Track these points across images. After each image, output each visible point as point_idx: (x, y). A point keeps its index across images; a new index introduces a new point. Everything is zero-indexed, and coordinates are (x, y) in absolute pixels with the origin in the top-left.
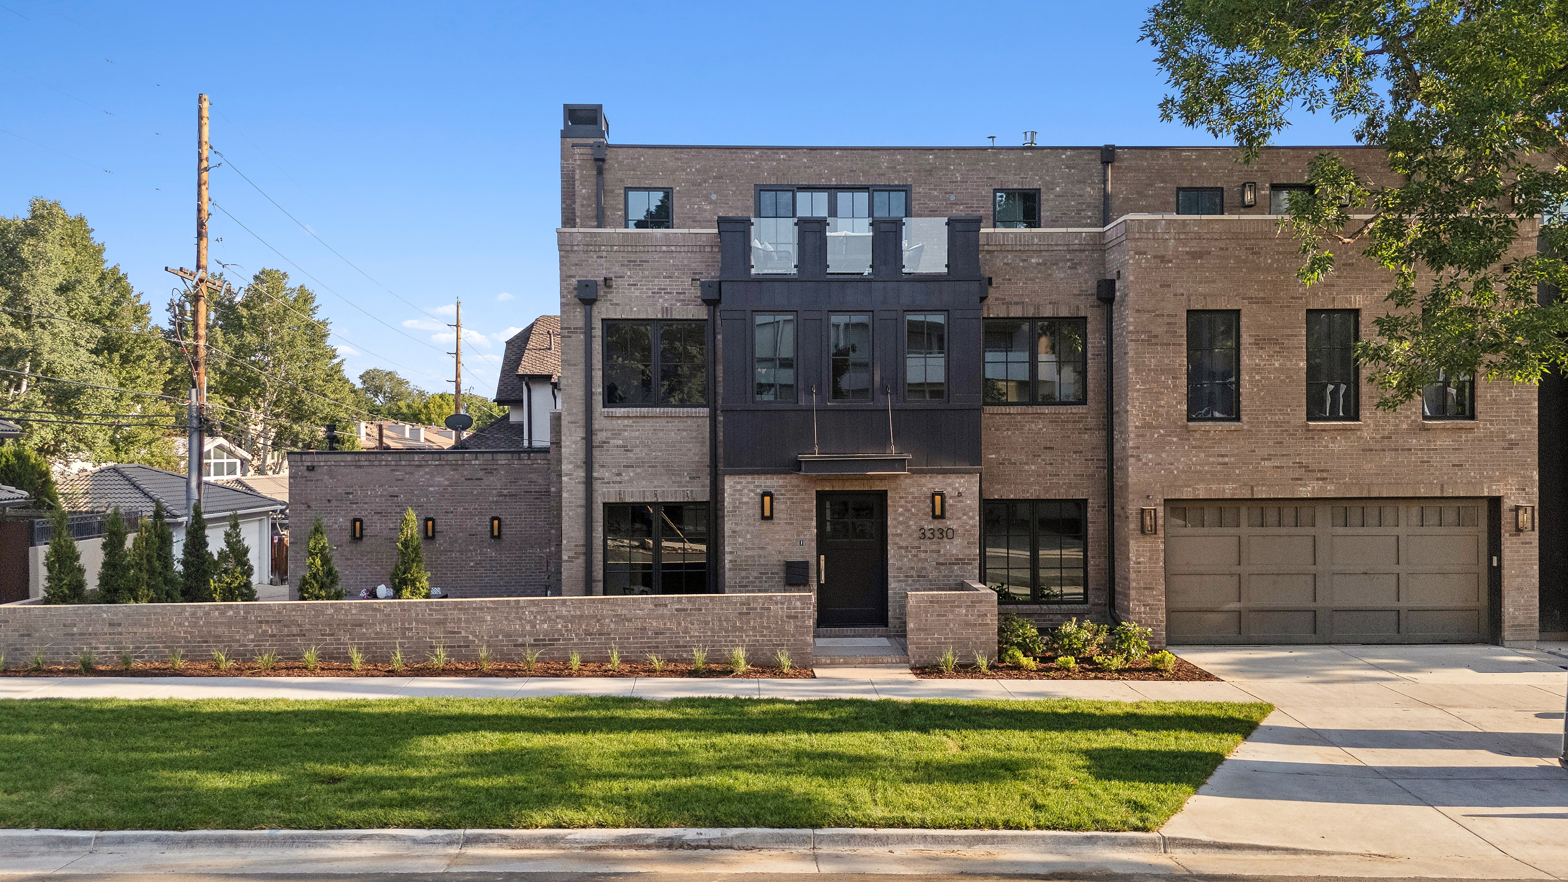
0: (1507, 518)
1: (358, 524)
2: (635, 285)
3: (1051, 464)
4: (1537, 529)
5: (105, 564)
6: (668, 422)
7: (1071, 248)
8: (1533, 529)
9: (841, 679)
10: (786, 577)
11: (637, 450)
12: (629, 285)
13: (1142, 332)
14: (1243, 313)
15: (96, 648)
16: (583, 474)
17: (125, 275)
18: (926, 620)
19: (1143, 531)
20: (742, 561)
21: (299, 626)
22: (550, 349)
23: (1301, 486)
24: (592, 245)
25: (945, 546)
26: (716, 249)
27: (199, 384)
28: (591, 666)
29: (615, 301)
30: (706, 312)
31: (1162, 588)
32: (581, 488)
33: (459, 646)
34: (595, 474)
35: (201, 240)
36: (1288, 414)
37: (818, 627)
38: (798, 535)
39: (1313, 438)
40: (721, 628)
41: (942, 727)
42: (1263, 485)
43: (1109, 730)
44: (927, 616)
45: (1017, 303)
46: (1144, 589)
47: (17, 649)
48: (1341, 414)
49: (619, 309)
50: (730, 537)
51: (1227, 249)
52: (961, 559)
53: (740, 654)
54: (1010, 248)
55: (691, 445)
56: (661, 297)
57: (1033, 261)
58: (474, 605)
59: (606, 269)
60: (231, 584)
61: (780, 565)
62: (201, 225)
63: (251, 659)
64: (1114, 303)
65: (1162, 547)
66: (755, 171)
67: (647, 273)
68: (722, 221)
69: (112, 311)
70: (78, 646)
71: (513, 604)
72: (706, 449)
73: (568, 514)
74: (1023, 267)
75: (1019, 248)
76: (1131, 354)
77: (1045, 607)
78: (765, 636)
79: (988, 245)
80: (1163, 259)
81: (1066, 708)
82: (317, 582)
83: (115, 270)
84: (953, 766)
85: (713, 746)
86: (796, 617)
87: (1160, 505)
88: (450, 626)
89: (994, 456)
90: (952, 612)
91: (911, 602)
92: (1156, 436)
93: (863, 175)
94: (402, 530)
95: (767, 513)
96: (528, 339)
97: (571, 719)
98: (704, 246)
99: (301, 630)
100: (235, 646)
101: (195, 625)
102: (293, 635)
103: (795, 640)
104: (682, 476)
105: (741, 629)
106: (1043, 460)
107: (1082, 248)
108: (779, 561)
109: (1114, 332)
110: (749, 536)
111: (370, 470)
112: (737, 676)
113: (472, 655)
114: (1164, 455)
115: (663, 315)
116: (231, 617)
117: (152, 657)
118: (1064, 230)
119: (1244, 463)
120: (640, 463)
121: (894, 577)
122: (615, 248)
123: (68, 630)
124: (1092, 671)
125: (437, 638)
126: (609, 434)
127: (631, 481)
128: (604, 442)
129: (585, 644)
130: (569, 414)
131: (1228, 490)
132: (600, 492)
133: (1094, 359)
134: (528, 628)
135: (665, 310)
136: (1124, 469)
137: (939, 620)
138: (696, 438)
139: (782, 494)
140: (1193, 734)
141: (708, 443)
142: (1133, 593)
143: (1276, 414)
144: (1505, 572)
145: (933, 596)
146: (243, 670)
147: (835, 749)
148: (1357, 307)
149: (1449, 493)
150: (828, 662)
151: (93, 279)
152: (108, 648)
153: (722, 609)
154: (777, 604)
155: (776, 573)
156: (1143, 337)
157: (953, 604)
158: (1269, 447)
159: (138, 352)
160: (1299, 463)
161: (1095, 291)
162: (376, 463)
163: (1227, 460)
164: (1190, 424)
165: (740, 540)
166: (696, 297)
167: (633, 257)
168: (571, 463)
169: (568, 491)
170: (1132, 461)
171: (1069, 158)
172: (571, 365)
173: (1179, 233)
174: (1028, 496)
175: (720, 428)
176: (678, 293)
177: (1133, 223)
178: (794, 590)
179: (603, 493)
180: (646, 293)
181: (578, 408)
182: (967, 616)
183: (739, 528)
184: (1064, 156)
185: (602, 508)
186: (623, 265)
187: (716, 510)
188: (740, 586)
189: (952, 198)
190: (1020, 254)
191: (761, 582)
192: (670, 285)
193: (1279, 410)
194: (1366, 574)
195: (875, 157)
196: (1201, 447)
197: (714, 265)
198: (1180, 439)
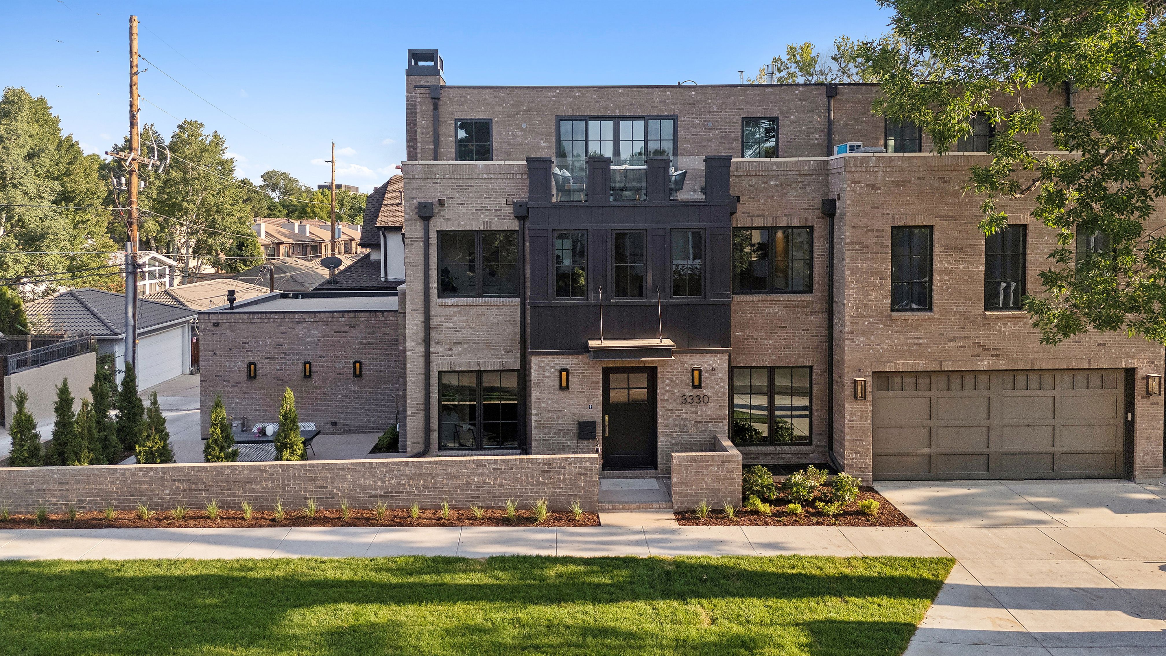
0: (1139, 384)
1: (252, 366)
2: (462, 204)
3: (785, 339)
4: (1163, 393)
5: (57, 424)
6: (488, 309)
7: (802, 173)
8: (1160, 393)
9: (619, 527)
10: (579, 434)
11: (464, 331)
12: (457, 204)
13: (857, 244)
14: (935, 228)
15: (49, 501)
16: (423, 350)
17: (77, 142)
18: (687, 476)
19: (855, 397)
20: (544, 421)
21: (204, 483)
22: (401, 204)
23: (978, 361)
24: (429, 174)
25: (702, 409)
26: (525, 177)
27: (133, 238)
28: (429, 513)
29: (447, 217)
30: (517, 225)
31: (870, 439)
32: (422, 360)
33: (326, 498)
34: (432, 350)
35: (133, 128)
36: (970, 306)
37: (603, 470)
38: (588, 401)
39: (989, 324)
40: (528, 483)
41: (697, 594)
42: (949, 361)
43: (827, 597)
44: (687, 473)
45: (758, 216)
46: (856, 440)
48: (1011, 305)
49: (450, 222)
50: (535, 402)
51: (924, 179)
52: (714, 418)
53: (542, 505)
54: (754, 173)
55: (505, 327)
56: (483, 214)
57: (772, 183)
58: (338, 467)
59: (441, 192)
60: (152, 447)
61: (574, 424)
62: (132, 116)
63: (167, 509)
64: (836, 217)
65: (870, 408)
66: (556, 105)
67: (471, 195)
68: (528, 159)
71: (367, 465)
72: (518, 329)
73: (411, 380)
74: (764, 188)
75: (761, 173)
76: (848, 260)
77: (778, 448)
78: (562, 488)
79: (737, 171)
80: (873, 187)
81: (793, 567)
82: (218, 446)
83: (69, 138)
84: (704, 645)
85: (519, 619)
86: (586, 474)
87: (869, 377)
88: (320, 482)
89: (740, 333)
90: (707, 469)
91: (675, 462)
92: (866, 323)
93: (640, 108)
95: (564, 384)
96: (384, 194)
97: (410, 586)
98: (516, 174)
99: (205, 487)
100: (155, 498)
101: (124, 482)
102: (200, 490)
103: (584, 492)
104: (499, 351)
105: (543, 484)
106: (778, 336)
107: (811, 172)
108: (573, 421)
109: (835, 240)
111: (261, 325)
112: (540, 524)
113: (336, 505)
114: (872, 338)
115: (484, 227)
116: (151, 477)
117: (92, 507)
118: (796, 159)
119: (934, 344)
120: (466, 341)
121: (662, 432)
122: (447, 176)
123: (28, 487)
125: (310, 491)
126: (442, 319)
127: (459, 354)
128: (439, 325)
129: (423, 495)
130: (411, 304)
131: (922, 365)
132: (436, 363)
133: (819, 258)
134: (379, 483)
135: (486, 223)
136: (842, 347)
137: (696, 476)
138: (510, 321)
139: (576, 370)
140: (892, 600)
141: (519, 325)
142: (847, 443)
143: (960, 306)
144: (1137, 426)
145: (692, 457)
146: (161, 520)
147: (612, 624)
148: (1026, 223)
149: (1095, 365)
150: (610, 507)
151: (52, 147)
152: (58, 501)
153: (529, 468)
154: (571, 464)
155: (571, 430)
156: (857, 247)
157: (707, 462)
158: (954, 331)
159: (88, 201)
160: (978, 343)
161: (820, 207)
162: (266, 320)
163: (921, 341)
164: (893, 314)
165: (543, 405)
166: (509, 213)
167: (461, 183)
168: (413, 341)
169: (411, 363)
170: (847, 342)
171: (801, 93)
172: (413, 266)
173: (886, 167)
174: (767, 364)
175: (528, 313)
176: (496, 210)
177: (850, 159)
178: (585, 443)
179: (438, 364)
180: (471, 210)
181: (419, 300)
182: (718, 472)
183: (543, 396)
184: (797, 92)
185: (437, 374)
186: (453, 189)
187: (525, 376)
188: (543, 440)
189: (710, 125)
190: (761, 178)
191: (559, 437)
192: (489, 204)
193: (963, 303)
194: (1028, 426)
195: (649, 93)
196: (902, 332)
197: (523, 189)
198: (885, 326)
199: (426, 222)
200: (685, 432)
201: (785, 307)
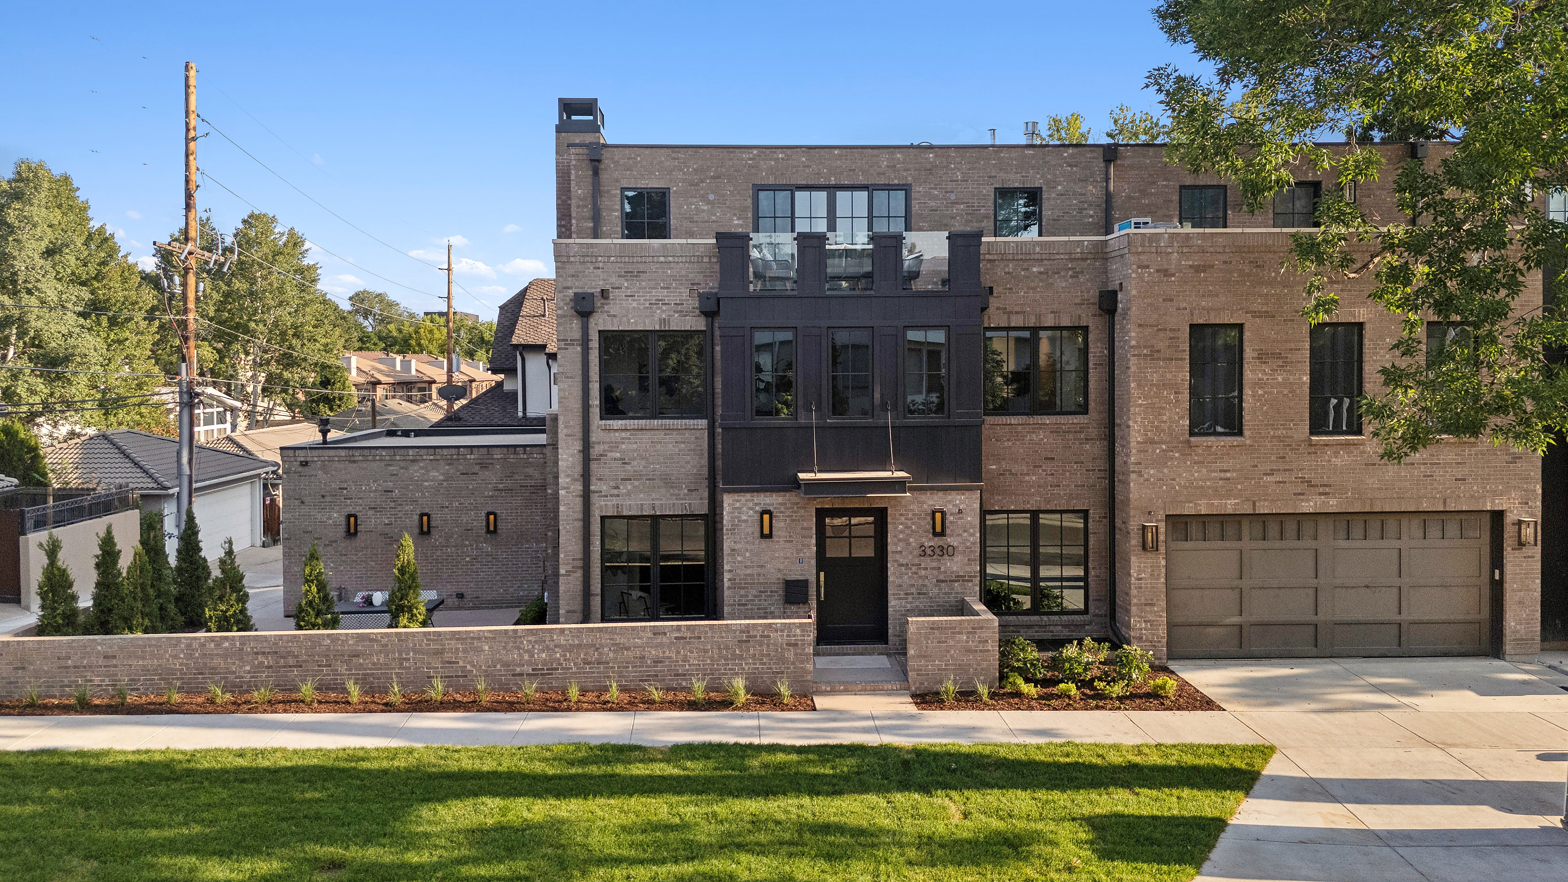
0: (1509, 532)
1: (352, 519)
2: (632, 296)
3: (1052, 474)
4: (1539, 543)
5: (98, 585)
6: (666, 434)
7: (1073, 256)
8: (1536, 544)
9: (841, 712)
10: (786, 596)
11: (635, 463)
12: (626, 296)
13: (1145, 347)
14: (1246, 327)
15: (91, 681)
16: (581, 488)
17: (112, 235)
18: (927, 647)
19: (1144, 548)
20: (740, 580)
21: (296, 657)
22: (544, 316)
23: (1302, 500)
24: (589, 256)
25: (946, 564)
26: (714, 260)
27: (189, 358)
28: (591, 696)
29: (612, 313)
30: (704, 323)
31: (1163, 604)
32: (579, 501)
33: (457, 676)
34: (592, 488)
35: (189, 211)
36: (1291, 429)
37: (818, 645)
38: (798, 553)
39: (1316, 453)
40: (720, 657)
41: (945, 786)
42: (1265, 500)
43: (1111, 789)
44: (927, 643)
45: (1016, 313)
46: (1146, 605)
47: (11, 683)
48: (1344, 428)
49: (615, 320)
50: (729, 555)
51: (1231, 262)
52: (961, 576)
53: (739, 684)
54: (1011, 257)
55: (689, 458)
56: (659, 308)
57: (1035, 269)
58: (472, 635)
59: (604, 280)
60: (226, 612)
61: (779, 583)
62: (189, 196)
63: (248, 692)
64: (1116, 314)
65: (1163, 563)
66: (753, 171)
67: (644, 283)
68: (719, 236)
69: (99, 271)
70: (73, 679)
71: (511, 633)
72: (705, 461)
73: (565, 528)
74: (1025, 277)
75: (1020, 257)
76: (1133, 369)
77: (1045, 618)
78: (765, 664)
79: (989, 254)
80: (1166, 273)
81: (1068, 755)
82: (314, 609)
83: (101, 230)
84: (956, 842)
85: (715, 815)
86: (796, 645)
87: (1161, 521)
88: (447, 656)
89: (994, 467)
90: (952, 638)
91: (912, 629)
92: (1158, 451)
93: (862, 175)
94: (398, 556)
95: (766, 531)
96: (522, 303)
97: (572, 777)
98: (702, 257)
99: (297, 661)
100: (231, 677)
101: (190, 656)
102: (290, 667)
103: (794, 668)
104: (680, 489)
105: (741, 657)
106: (1044, 471)
107: (1084, 256)
108: (779, 579)
109: (1117, 344)
110: (748, 554)
111: (365, 465)
112: (737, 709)
113: (469, 685)
114: (1166, 471)
115: (660, 326)
116: (226, 649)
117: (148, 689)
118: (1066, 238)
119: (1246, 478)
120: (638, 476)
121: (894, 594)
122: (612, 259)
123: (63, 663)
124: (1093, 697)
125: (435, 668)
126: (606, 447)
127: (629, 494)
128: (601, 455)
129: (584, 673)
130: (566, 427)
131: (1230, 506)
132: (597, 505)
133: (1096, 369)
134: (526, 657)
135: (663, 321)
136: (1126, 483)
137: (939, 647)
138: (694, 450)
139: (781, 512)
140: (1195, 792)
141: (706, 455)
142: (1134, 609)
143: (1278, 429)
144: (1507, 586)
145: (934, 622)
146: (239, 705)
147: (836, 819)
148: (1361, 320)
149: (1451, 507)
150: (828, 689)
151: (79, 242)
152: (103, 681)
153: (722, 637)
154: (776, 631)
155: (776, 592)
156: (1145, 351)
157: (953, 629)
158: (1271, 462)
159: (126, 313)
160: (1301, 478)
161: (1096, 301)
162: (370, 458)
163: (1228, 475)
164: (1192, 439)
165: (739, 559)
166: (694, 308)
167: (630, 268)
168: (568, 476)
169: (565, 504)
170: (1133, 476)
171: (1072, 156)
172: (567, 378)
173: (1182, 247)
174: (1028, 507)
175: (719, 440)
176: (676, 304)
177: (1136, 238)
178: (794, 608)
179: (601, 506)
180: (644, 304)
181: (576, 421)
182: (968, 642)
183: (739, 546)
184: (1066, 155)
185: (599, 521)
186: (620, 276)
187: (715, 522)
188: (739, 605)
189: (953, 197)
190: (1021, 263)
191: (760, 600)
192: (667, 296)
193: (1282, 425)
194: (1367, 587)
195: (873, 156)
196: (1203, 463)
197: (712, 276)
198: (1182, 455)
199: (585, 319)
201: (1051, 432)
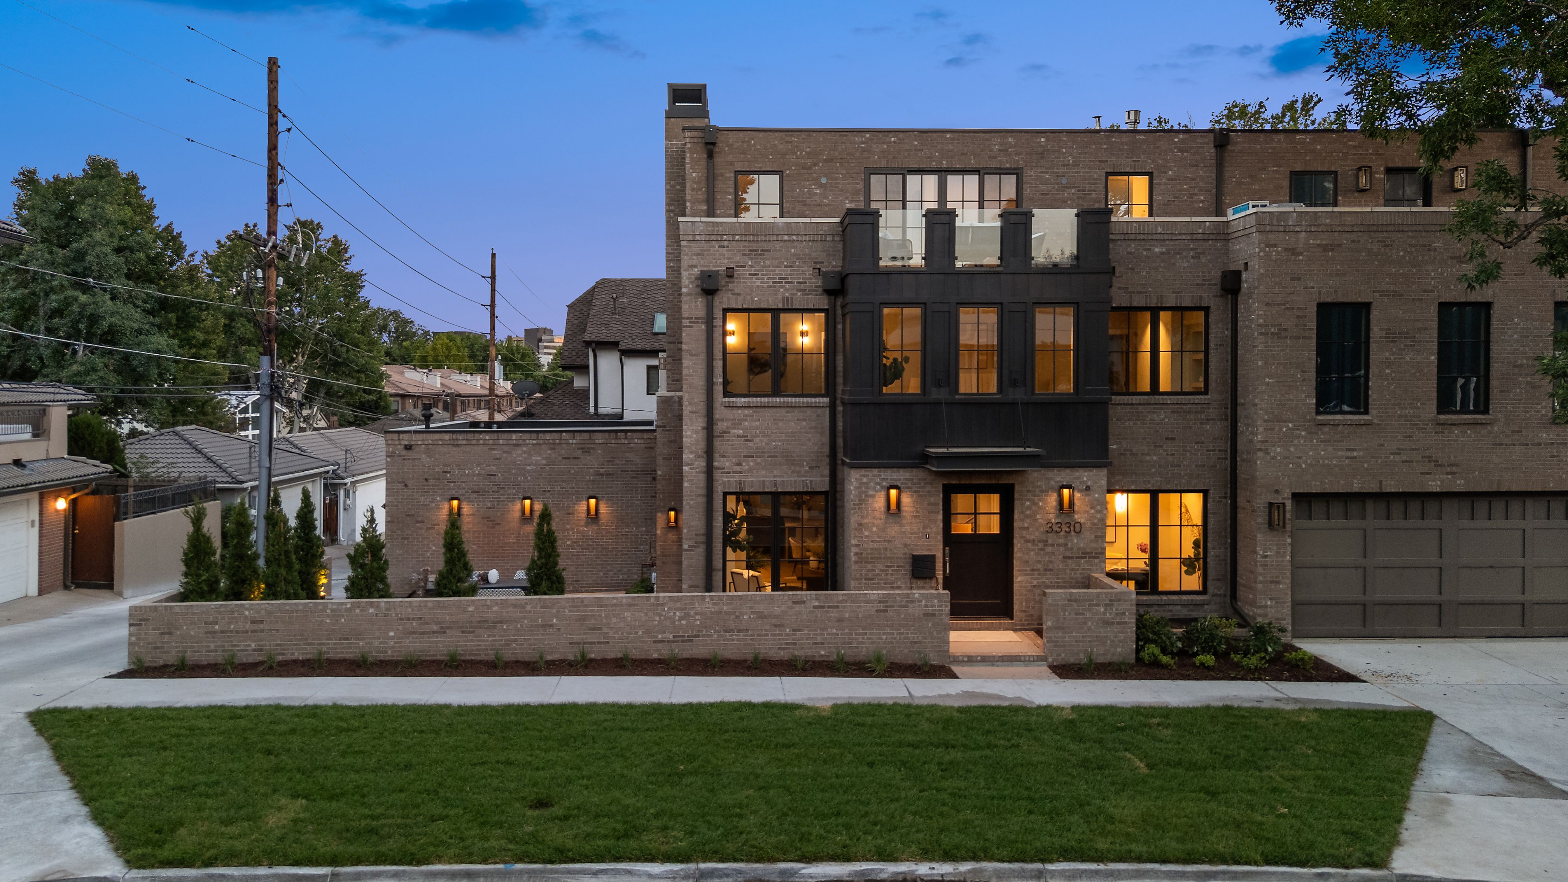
1: (455, 503)
2: (756, 274)
3: (1173, 454)
6: (787, 412)
7: (1195, 237)
10: (913, 571)
11: (757, 440)
12: (750, 274)
13: (1273, 326)
14: (1373, 306)
15: (238, 646)
16: (704, 464)
18: (1064, 619)
19: (1271, 525)
20: (867, 554)
21: (440, 623)
22: (614, 314)
23: (1430, 480)
24: (714, 234)
25: (1072, 541)
26: (837, 239)
29: (736, 291)
30: (828, 302)
31: (1288, 581)
32: (702, 477)
34: (715, 464)
36: (1419, 408)
38: (924, 529)
39: (1443, 432)
40: (859, 626)
42: (1392, 478)
44: (1064, 615)
45: (1139, 292)
46: (1271, 582)
47: (157, 648)
48: (1472, 408)
49: (740, 298)
50: (856, 529)
51: (1359, 241)
52: (1088, 553)
54: (1132, 237)
55: (810, 435)
56: (782, 287)
57: (1157, 250)
58: (613, 602)
59: (728, 258)
61: (905, 558)
62: (273, 188)
64: (1240, 294)
65: (1289, 541)
66: (865, 154)
67: (768, 262)
70: (220, 643)
71: (652, 600)
72: (826, 439)
73: (688, 503)
74: (1147, 257)
75: (1142, 237)
76: (1259, 347)
77: (1164, 597)
78: (902, 634)
80: (1293, 251)
83: (168, 229)
86: (934, 615)
87: (1288, 499)
88: (591, 623)
89: (1115, 447)
90: (1090, 610)
91: (1052, 599)
92: (1284, 429)
93: (974, 158)
95: (893, 506)
96: (591, 303)
98: (828, 236)
99: (444, 627)
102: (436, 632)
103: (932, 638)
104: (801, 466)
105: (879, 627)
106: (1165, 451)
107: (1206, 237)
108: (905, 554)
109: (1240, 324)
110: (875, 529)
111: (468, 449)
114: (1292, 449)
115: (784, 304)
116: (372, 615)
117: (294, 653)
118: (1189, 219)
119: (1372, 457)
120: (760, 453)
121: (1019, 570)
122: (737, 237)
123: (209, 628)
124: (1232, 670)
126: (729, 424)
127: (751, 470)
128: (725, 432)
129: (725, 640)
130: (690, 404)
131: (1356, 484)
132: (720, 482)
133: (1217, 349)
134: (667, 624)
135: (787, 300)
136: (1251, 462)
137: (1076, 619)
138: (816, 428)
139: (908, 488)
141: (827, 433)
142: (1259, 587)
143: (1406, 408)
145: (1070, 594)
148: (1489, 300)
150: (965, 659)
152: (250, 646)
154: (913, 601)
155: (902, 566)
156: (1273, 330)
157: (1089, 602)
158: (1398, 441)
160: (1428, 457)
161: (1219, 280)
162: (474, 442)
163: (1355, 454)
164: (1320, 417)
165: (866, 533)
166: (816, 287)
167: (754, 246)
168: (692, 452)
169: (688, 480)
170: (1259, 455)
171: (1182, 141)
172: (692, 355)
173: (1310, 226)
174: (1149, 487)
175: (840, 418)
176: (799, 283)
177: (1264, 215)
178: (920, 583)
179: (724, 482)
180: (768, 282)
181: (700, 398)
182: (1105, 614)
183: (866, 521)
184: (1176, 140)
185: (721, 497)
186: (744, 255)
187: (835, 500)
188: (866, 579)
189: (1064, 181)
190: (1143, 243)
191: (887, 575)
192: (790, 275)
193: (1409, 404)
194: (1491, 567)
195: (986, 140)
196: (1329, 441)
197: (835, 255)
198: (1309, 433)
199: (710, 297)
200: (1051, 570)
201: (1173, 412)
